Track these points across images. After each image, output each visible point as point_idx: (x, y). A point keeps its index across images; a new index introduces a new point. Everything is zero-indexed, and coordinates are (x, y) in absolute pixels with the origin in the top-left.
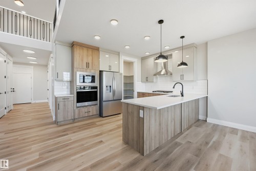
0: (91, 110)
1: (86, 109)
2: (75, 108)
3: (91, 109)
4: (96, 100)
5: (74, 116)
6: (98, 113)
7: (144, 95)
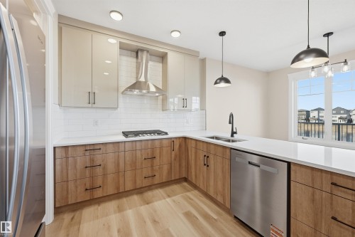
7: (97, 152)
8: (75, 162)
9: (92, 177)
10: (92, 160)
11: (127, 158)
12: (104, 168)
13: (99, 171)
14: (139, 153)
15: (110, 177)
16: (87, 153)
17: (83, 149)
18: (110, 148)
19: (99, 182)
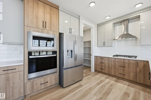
0: (48, 80)
1: (42, 80)
2: (26, 81)
3: (48, 78)
4: (56, 67)
5: (24, 91)
6: (58, 82)
7: (103, 59)
8: (98, 61)
9: (102, 66)
10: (102, 61)
11: (112, 64)
12: (105, 64)
13: (103, 65)
14: (117, 63)
15: (106, 68)
16: (101, 59)
17: (100, 57)
18: (107, 59)
19: (103, 68)
